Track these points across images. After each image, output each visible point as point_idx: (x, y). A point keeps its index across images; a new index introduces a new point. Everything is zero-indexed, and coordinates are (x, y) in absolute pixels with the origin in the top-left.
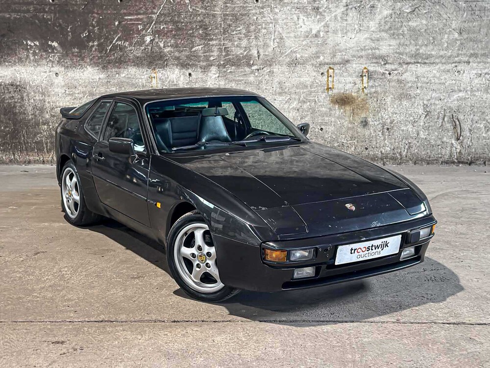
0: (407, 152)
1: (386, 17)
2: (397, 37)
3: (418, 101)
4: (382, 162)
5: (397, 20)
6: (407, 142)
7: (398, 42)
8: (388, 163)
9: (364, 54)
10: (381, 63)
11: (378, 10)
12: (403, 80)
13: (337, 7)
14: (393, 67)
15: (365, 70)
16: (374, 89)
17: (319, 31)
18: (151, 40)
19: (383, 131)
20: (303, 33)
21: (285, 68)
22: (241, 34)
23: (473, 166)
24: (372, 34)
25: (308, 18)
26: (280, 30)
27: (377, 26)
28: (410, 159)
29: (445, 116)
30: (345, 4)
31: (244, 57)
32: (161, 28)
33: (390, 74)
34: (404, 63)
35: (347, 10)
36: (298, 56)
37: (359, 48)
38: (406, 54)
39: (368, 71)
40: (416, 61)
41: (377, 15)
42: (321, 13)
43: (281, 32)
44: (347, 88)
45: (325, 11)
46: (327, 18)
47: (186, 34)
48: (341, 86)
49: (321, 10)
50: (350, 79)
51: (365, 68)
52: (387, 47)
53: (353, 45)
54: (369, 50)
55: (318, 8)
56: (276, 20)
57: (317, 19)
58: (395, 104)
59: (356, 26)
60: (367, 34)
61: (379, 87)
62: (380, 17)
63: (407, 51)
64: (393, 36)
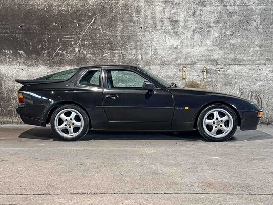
1: (217, 38)
2: (223, 49)
3: (236, 87)
5: (223, 39)
7: (224, 52)
9: (204, 59)
10: (214, 64)
11: (212, 33)
12: (227, 74)
13: (188, 31)
14: (221, 67)
16: (210, 79)
17: (177, 46)
18: (79, 50)
20: (168, 46)
21: (157, 67)
22: (132, 47)
23: (269, 125)
24: (209, 47)
25: (171, 38)
26: (155, 44)
27: (211, 42)
29: (252, 95)
30: (193, 30)
31: (134, 60)
32: (85, 43)
33: (219, 70)
34: (227, 64)
35: (194, 33)
36: (166, 60)
37: (201, 55)
38: (229, 59)
39: (206, 69)
40: (234, 63)
41: (211, 36)
42: (178, 35)
43: (155, 46)
44: (194, 78)
45: (181, 34)
46: (182, 38)
47: (100, 46)
48: (190, 77)
49: (178, 33)
50: (196, 73)
51: (205, 67)
52: (217, 55)
53: (197, 54)
54: (207, 56)
56: (152, 39)
57: (176, 39)
59: (199, 43)
60: (206, 47)
61: (213, 78)
62: (213, 37)
63: (229, 57)
64: (221, 48)
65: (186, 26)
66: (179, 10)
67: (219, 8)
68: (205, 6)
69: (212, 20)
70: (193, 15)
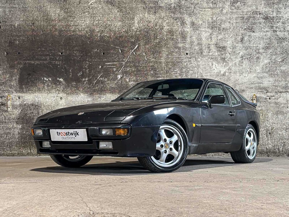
0: (283, 148)
1: (267, 64)
2: (273, 76)
4: (267, 155)
5: (273, 65)
6: (282, 142)
7: (274, 79)
8: (271, 155)
9: (253, 86)
10: (264, 92)
11: (261, 60)
12: (279, 103)
13: (236, 58)
14: (272, 95)
15: (254, 96)
16: (260, 108)
17: (225, 72)
18: (121, 77)
19: (267, 135)
20: (215, 73)
22: (177, 74)
24: (258, 74)
25: (218, 64)
26: (201, 71)
27: (261, 69)
28: (285, 153)
30: (241, 56)
32: (128, 70)
33: (270, 99)
34: (278, 92)
35: (242, 60)
37: (250, 83)
38: (280, 86)
39: (256, 97)
40: (286, 91)
41: (261, 63)
42: (226, 62)
43: (202, 73)
45: (229, 60)
46: (230, 65)
47: (143, 73)
49: (226, 60)
51: (254, 95)
52: (268, 82)
53: (246, 81)
54: (256, 84)
55: (224, 59)
56: (198, 66)
57: (224, 65)
58: (274, 117)
59: (248, 70)
60: (255, 74)
61: (263, 107)
62: (263, 64)
63: (280, 84)
64: (271, 75)
65: (234, 52)
66: (227, 36)
67: (269, 34)
68: (254, 32)
69: (261, 46)
70: (242, 41)
